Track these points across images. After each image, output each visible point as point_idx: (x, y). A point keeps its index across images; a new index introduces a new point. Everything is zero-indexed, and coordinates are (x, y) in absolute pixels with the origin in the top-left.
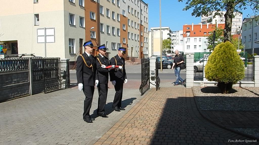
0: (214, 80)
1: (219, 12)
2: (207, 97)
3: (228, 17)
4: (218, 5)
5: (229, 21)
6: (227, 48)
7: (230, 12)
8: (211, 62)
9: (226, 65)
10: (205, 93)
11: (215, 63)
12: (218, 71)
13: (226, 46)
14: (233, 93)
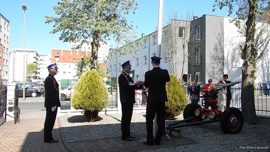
0: (81, 108)
1: (86, 40)
2: (74, 127)
3: (94, 45)
4: (86, 33)
5: (95, 50)
6: (93, 75)
7: (96, 41)
8: (78, 90)
9: (92, 92)
10: (72, 123)
11: (81, 91)
12: (84, 99)
13: (92, 74)
14: (99, 121)
